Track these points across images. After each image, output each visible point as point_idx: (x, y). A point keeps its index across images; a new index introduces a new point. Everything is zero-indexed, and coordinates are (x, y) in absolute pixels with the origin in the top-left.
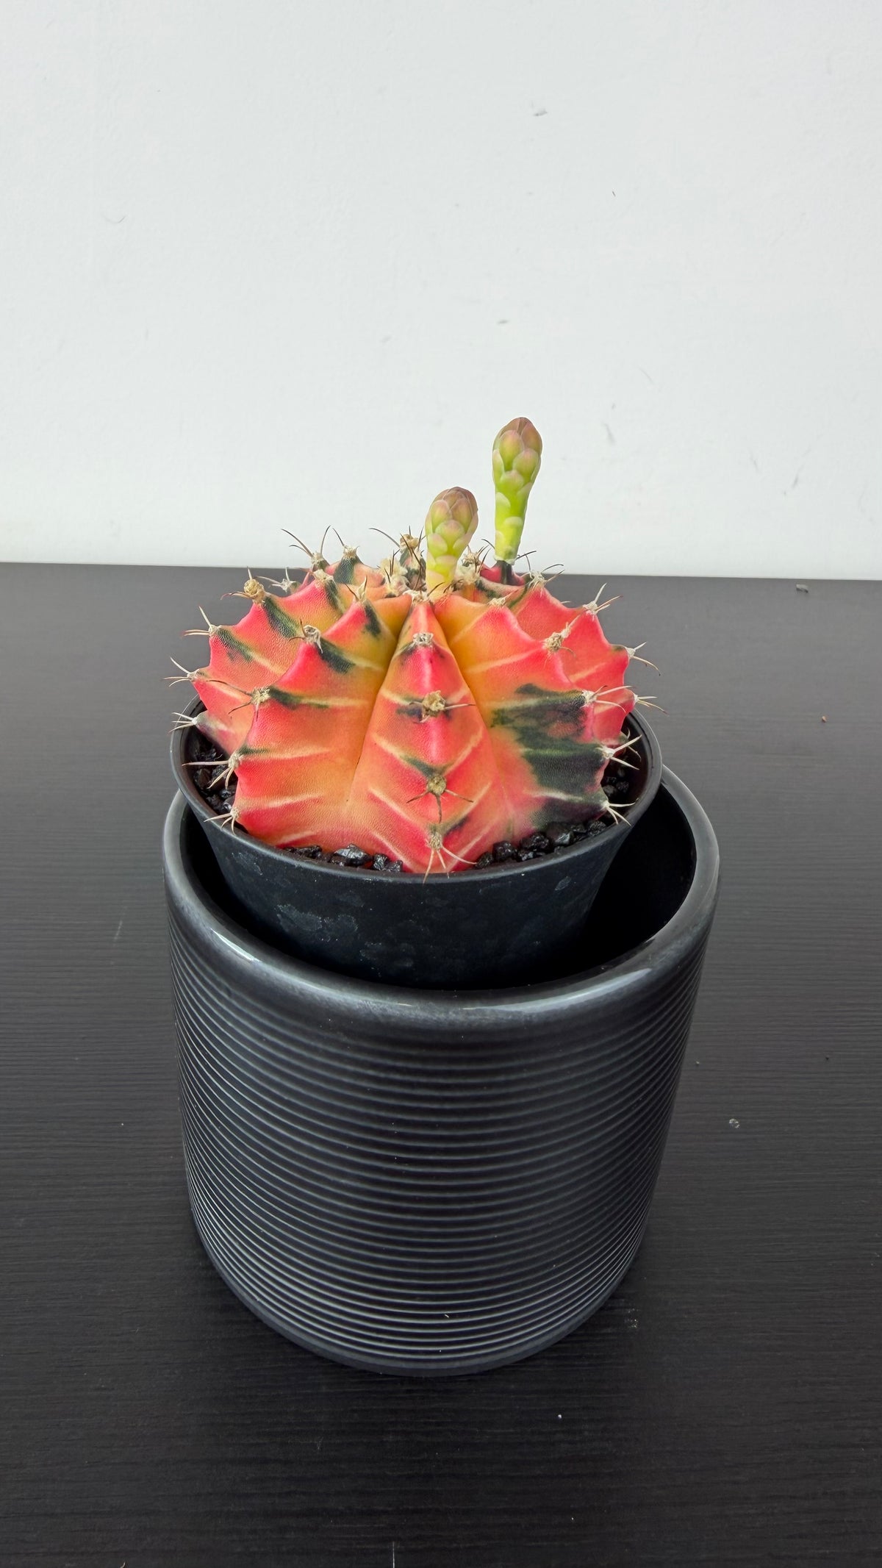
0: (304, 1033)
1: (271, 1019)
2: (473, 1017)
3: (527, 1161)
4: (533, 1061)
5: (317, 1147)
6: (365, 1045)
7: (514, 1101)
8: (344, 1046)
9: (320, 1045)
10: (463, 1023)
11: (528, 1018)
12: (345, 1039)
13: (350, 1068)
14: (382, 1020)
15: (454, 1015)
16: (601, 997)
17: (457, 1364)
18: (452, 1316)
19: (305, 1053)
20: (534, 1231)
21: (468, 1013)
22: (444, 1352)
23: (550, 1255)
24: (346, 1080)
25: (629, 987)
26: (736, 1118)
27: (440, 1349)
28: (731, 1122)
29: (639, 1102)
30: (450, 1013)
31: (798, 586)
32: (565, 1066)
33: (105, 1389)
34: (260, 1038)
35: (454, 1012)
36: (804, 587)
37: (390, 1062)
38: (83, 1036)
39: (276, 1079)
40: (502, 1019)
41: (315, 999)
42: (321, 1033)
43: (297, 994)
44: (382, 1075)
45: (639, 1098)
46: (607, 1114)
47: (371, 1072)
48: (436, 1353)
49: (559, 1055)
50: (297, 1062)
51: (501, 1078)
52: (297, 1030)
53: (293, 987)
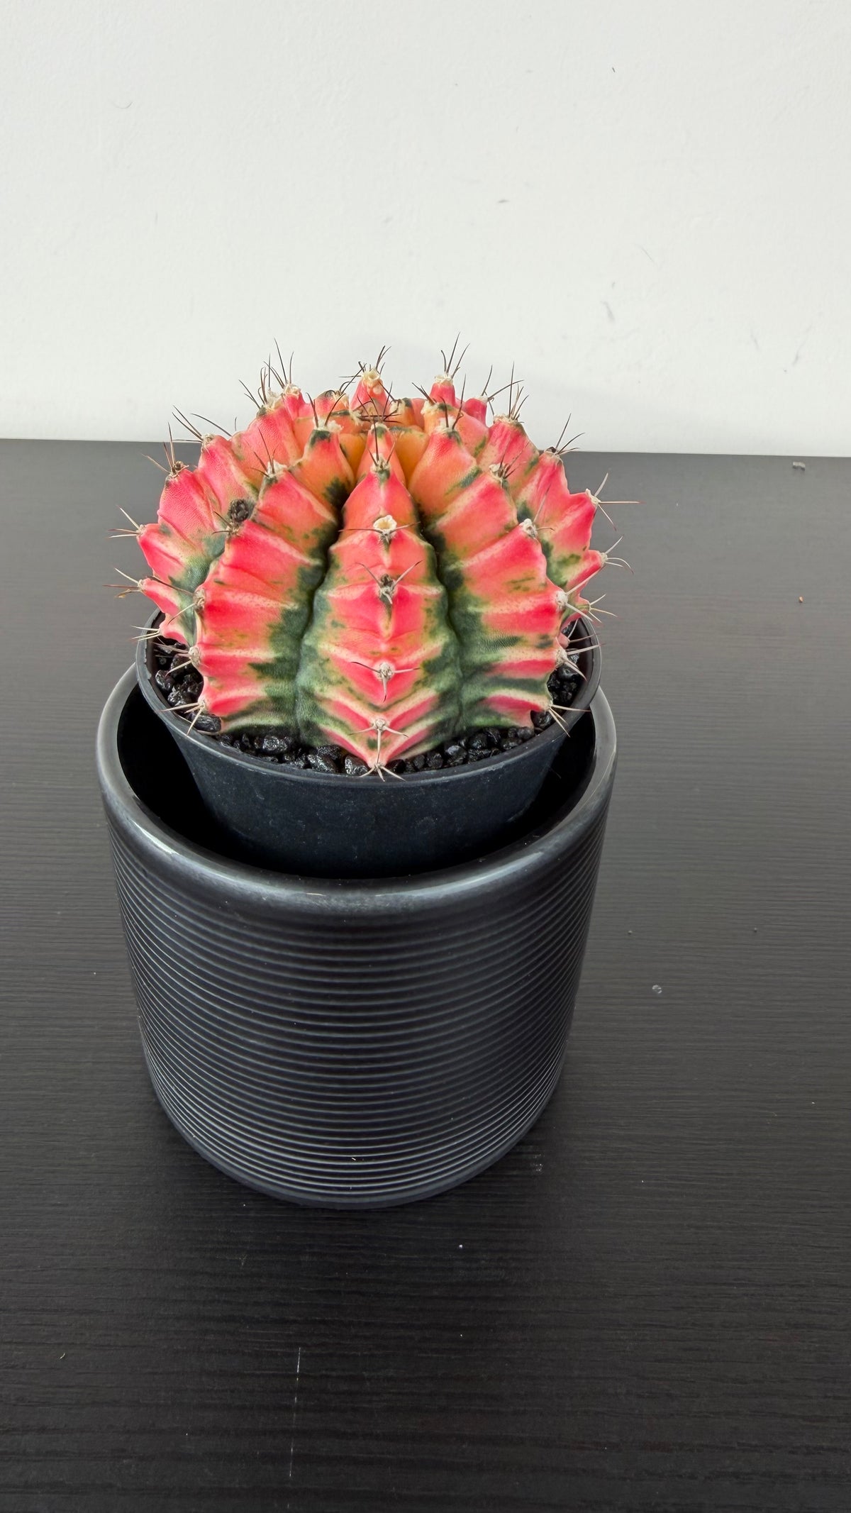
0: (207, 912)
1: (180, 899)
2: (352, 905)
3: (417, 1029)
4: (413, 943)
5: (228, 1011)
6: (258, 925)
7: (398, 978)
8: (241, 925)
9: (221, 924)
10: (344, 909)
12: (241, 920)
13: (249, 945)
14: (272, 905)
16: (476, 888)
17: (367, 1200)
18: (359, 1159)
19: (210, 930)
20: (429, 1089)
21: (349, 901)
22: (354, 1189)
23: (447, 1109)
24: (246, 955)
25: (505, 879)
26: (660, 984)
27: (351, 1186)
28: (654, 988)
29: (527, 979)
30: (332, 900)
31: (794, 464)
32: (445, 948)
33: (60, 1205)
34: (172, 914)
35: (336, 900)
36: (802, 465)
37: (281, 941)
38: (66, 892)
40: (380, 906)
41: (213, 884)
42: (221, 913)
43: (198, 879)
44: (276, 952)
45: (528, 974)
46: (494, 988)
47: (267, 949)
48: (348, 1189)
49: (438, 939)
50: (204, 938)
51: (384, 958)
52: (201, 910)
53: (195, 873)
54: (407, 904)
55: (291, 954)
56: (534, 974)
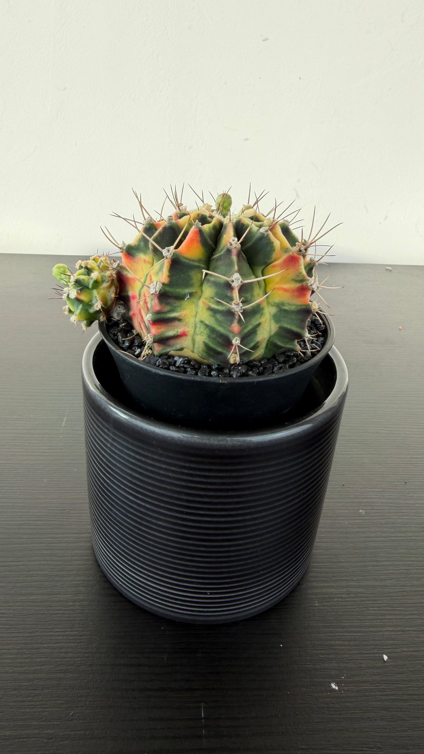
0: (142, 449)
1: (127, 442)
2: (221, 443)
3: (248, 517)
4: (251, 466)
5: (148, 506)
6: (171, 455)
7: (243, 486)
8: (161, 455)
9: (150, 455)
10: (217, 445)
11: (248, 445)
12: (161, 452)
13: (164, 466)
14: (179, 443)
15: (213, 441)
17: (213, 618)
18: (211, 594)
19: (143, 459)
20: (252, 553)
21: (220, 441)
22: (207, 612)
23: (259, 566)
24: (162, 472)
27: (206, 610)
28: (360, 511)
29: (304, 494)
30: (211, 440)
34: (122, 452)
37: (182, 464)
39: (130, 472)
40: (236, 444)
41: (147, 432)
42: (150, 449)
43: (139, 430)
44: (178, 470)
45: (304, 491)
47: (173, 469)
48: (203, 612)
49: (263, 464)
50: (139, 464)
51: (235, 474)
52: (138, 447)
53: (137, 426)
54: (249, 443)
55: (186, 471)
56: (307, 491)
